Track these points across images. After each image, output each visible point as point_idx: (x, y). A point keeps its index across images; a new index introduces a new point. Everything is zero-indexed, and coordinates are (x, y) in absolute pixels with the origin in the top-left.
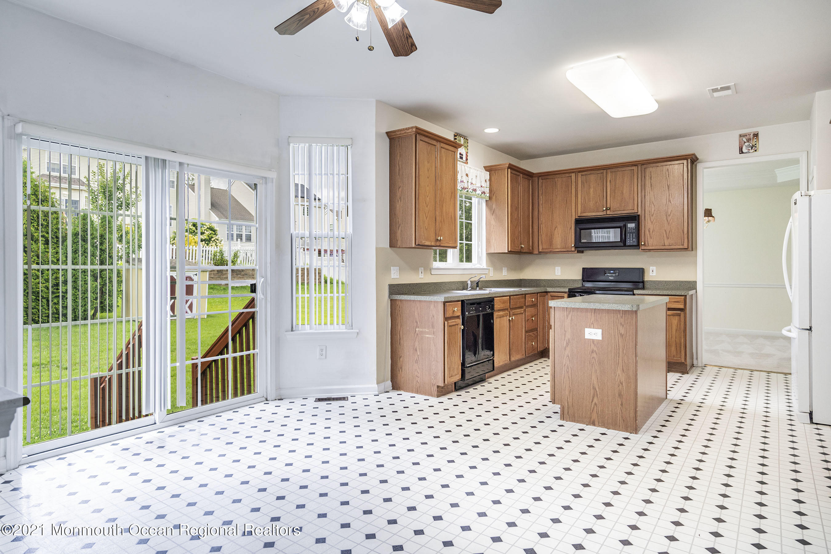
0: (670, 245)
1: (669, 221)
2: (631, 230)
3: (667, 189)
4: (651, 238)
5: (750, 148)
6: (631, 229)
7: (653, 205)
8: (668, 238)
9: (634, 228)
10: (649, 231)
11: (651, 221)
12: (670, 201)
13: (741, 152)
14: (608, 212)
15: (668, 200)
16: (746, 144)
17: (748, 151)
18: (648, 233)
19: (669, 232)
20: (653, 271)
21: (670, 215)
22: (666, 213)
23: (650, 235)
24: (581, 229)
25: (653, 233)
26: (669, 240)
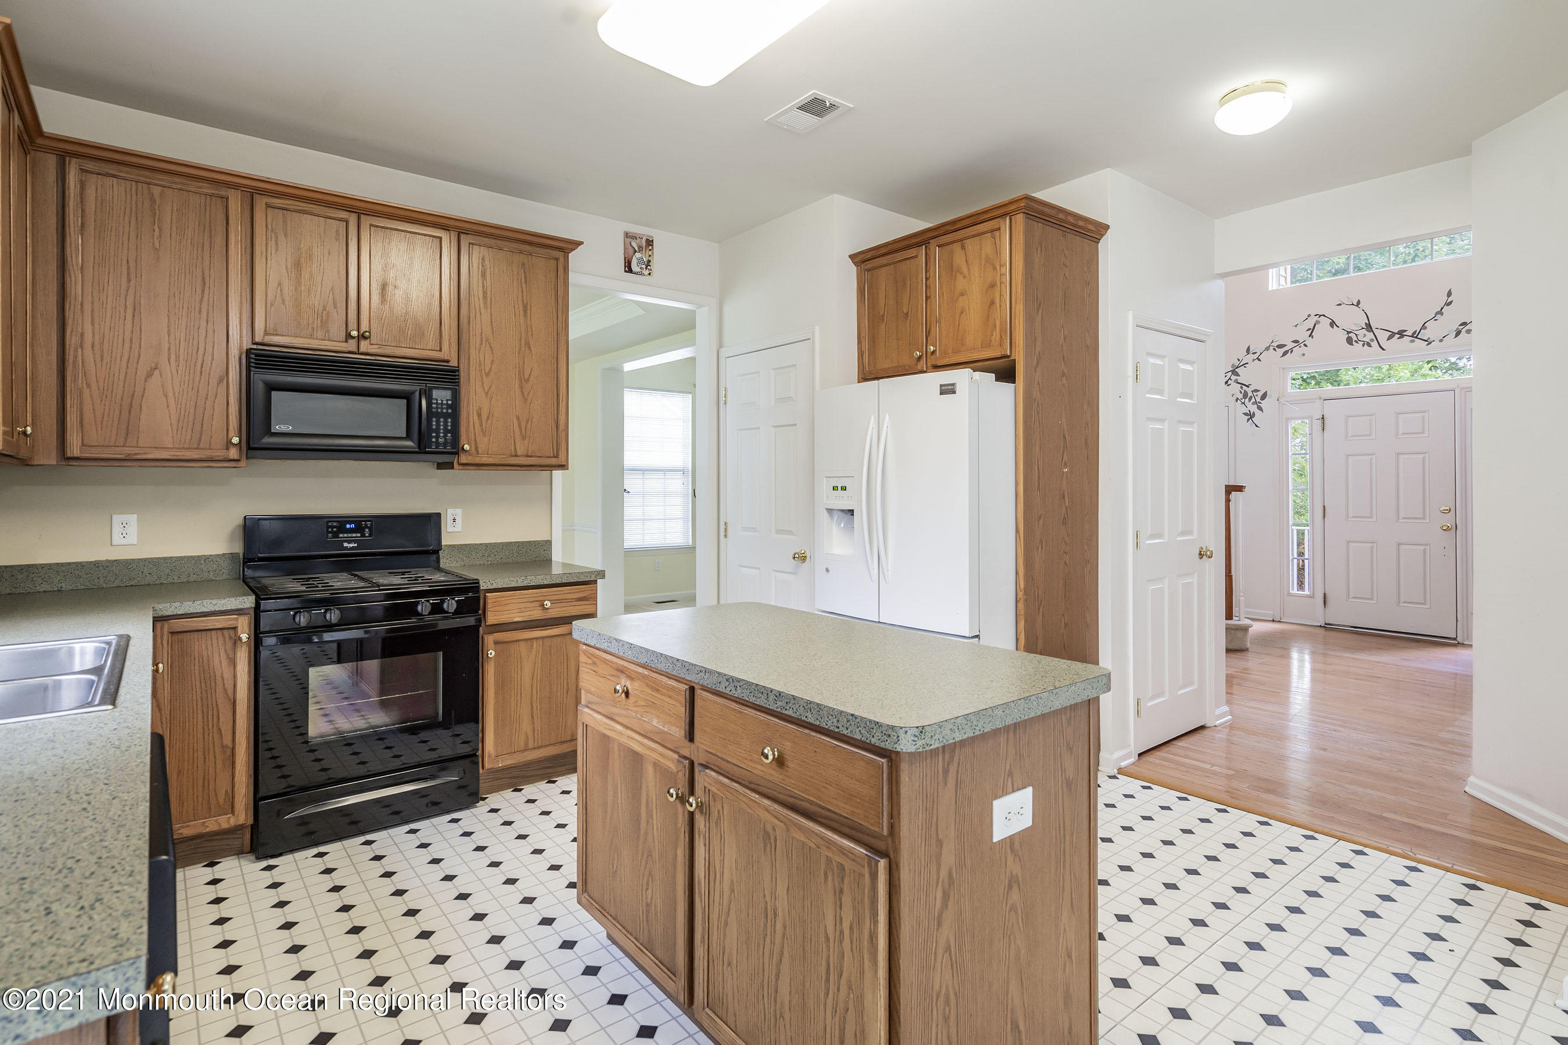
0: (529, 454)
1: (526, 395)
2: (442, 409)
3: (522, 313)
4: (484, 433)
5: (644, 266)
6: (442, 404)
7: (488, 345)
8: (524, 438)
9: (450, 402)
10: (479, 415)
11: (484, 389)
12: (528, 344)
13: (629, 269)
14: (364, 346)
15: (523, 341)
16: (638, 255)
17: (639, 270)
18: (476, 418)
19: (527, 423)
20: (454, 521)
21: (528, 379)
22: (519, 371)
23: (481, 425)
24: (271, 387)
25: (489, 421)
26: (526, 441)
